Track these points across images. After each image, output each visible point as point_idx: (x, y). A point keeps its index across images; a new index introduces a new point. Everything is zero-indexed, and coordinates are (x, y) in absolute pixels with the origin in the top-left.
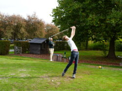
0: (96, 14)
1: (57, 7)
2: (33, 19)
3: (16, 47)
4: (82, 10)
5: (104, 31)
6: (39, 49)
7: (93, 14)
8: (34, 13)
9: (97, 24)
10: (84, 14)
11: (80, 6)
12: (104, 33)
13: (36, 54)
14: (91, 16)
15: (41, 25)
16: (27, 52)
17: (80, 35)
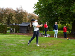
0: (63, 7)
1: (38, 3)
2: (20, 10)
3: (11, 29)
4: (54, 4)
5: (68, 17)
6: (26, 30)
7: (61, 6)
8: (21, 7)
9: (64, 12)
10: (55, 6)
11: (53, 2)
12: (69, 18)
13: (24, 33)
14: (60, 8)
15: (26, 14)
16: (18, 32)
17: (52, 20)
